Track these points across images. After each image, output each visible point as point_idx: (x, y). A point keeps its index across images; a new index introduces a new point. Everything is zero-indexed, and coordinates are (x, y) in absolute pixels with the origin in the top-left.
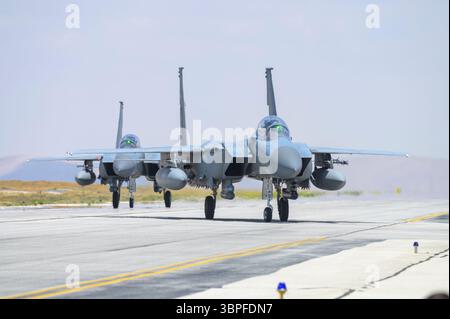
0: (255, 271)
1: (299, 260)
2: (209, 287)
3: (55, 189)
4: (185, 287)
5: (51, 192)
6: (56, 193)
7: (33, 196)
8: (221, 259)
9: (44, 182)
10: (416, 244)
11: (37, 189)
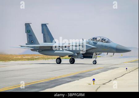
0: (87, 76)
1: (98, 73)
2: (76, 80)
3: (37, 56)
4: (69, 80)
5: (36, 57)
6: (37, 57)
7: (31, 58)
8: (78, 73)
9: (34, 54)
10: (127, 69)
11: (32, 56)
